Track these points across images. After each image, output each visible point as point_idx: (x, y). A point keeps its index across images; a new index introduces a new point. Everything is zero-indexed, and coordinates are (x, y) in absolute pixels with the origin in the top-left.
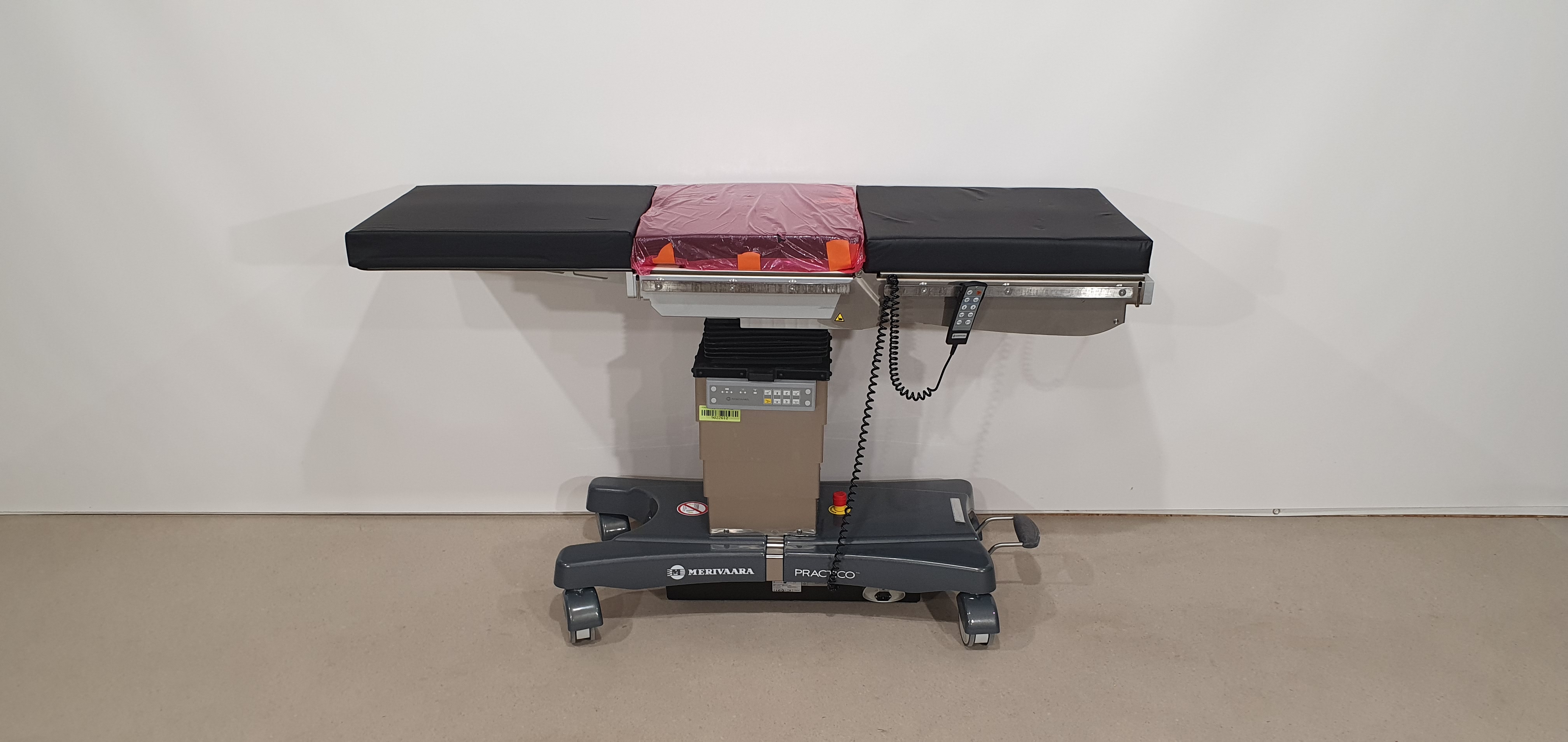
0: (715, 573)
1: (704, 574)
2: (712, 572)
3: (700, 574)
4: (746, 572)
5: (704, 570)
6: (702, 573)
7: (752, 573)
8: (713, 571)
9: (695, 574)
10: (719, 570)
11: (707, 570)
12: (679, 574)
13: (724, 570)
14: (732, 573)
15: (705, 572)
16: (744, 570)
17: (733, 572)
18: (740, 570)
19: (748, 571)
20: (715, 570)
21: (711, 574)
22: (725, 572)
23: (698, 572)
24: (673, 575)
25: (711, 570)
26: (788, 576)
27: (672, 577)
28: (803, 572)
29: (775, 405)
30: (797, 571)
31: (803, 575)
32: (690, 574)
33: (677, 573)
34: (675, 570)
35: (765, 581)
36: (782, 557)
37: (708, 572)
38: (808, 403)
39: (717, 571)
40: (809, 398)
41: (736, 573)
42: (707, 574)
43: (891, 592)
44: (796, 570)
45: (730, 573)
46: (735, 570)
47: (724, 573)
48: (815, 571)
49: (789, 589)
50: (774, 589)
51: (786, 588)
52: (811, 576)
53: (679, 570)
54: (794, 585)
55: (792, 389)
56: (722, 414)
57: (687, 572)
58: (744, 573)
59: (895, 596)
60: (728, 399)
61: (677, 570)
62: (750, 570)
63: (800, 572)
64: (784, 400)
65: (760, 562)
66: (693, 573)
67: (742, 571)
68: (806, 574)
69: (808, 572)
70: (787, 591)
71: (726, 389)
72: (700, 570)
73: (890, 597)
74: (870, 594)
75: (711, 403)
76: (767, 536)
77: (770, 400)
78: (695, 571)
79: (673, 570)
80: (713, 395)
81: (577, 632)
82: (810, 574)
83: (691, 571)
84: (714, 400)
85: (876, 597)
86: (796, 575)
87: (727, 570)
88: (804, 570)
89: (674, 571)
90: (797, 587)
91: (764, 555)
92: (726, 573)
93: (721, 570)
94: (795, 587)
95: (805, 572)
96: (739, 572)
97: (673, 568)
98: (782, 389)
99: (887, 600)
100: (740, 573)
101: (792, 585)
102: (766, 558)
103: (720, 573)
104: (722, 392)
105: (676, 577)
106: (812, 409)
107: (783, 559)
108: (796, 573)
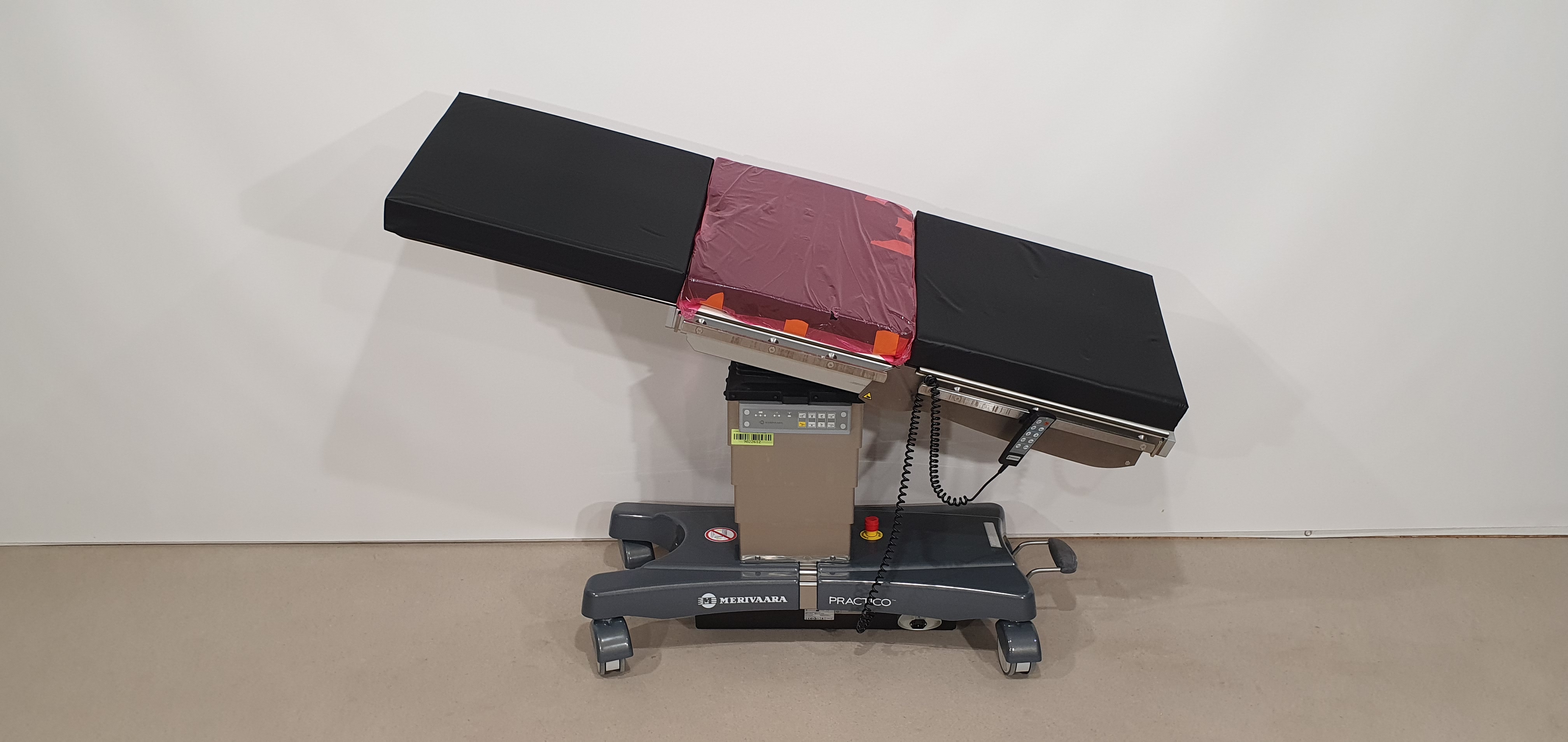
0: (747, 601)
1: (735, 602)
2: (744, 601)
3: (732, 602)
4: (779, 600)
5: (735, 598)
6: (734, 602)
7: (785, 601)
8: (745, 599)
9: (727, 602)
10: (751, 598)
11: (739, 598)
12: (710, 603)
13: (756, 599)
14: (765, 602)
15: (737, 600)
16: (777, 598)
17: (765, 600)
18: (773, 598)
19: (781, 600)
20: (747, 598)
21: (743, 602)
22: (757, 600)
23: (729, 600)
24: (704, 604)
25: (743, 598)
26: (822, 605)
27: (704, 605)
28: (837, 600)
29: (810, 429)
30: (832, 599)
31: (838, 603)
32: (721, 603)
33: (708, 602)
34: (706, 598)
35: (798, 609)
36: (815, 584)
37: (740, 600)
38: (843, 426)
39: (749, 599)
40: (844, 420)
41: (769, 601)
42: (739, 602)
43: (927, 620)
44: (830, 598)
45: (762, 602)
46: (767, 598)
47: (756, 602)
48: (850, 599)
49: (822, 617)
50: (806, 617)
51: (818, 617)
52: (846, 604)
53: (711, 598)
54: (827, 613)
55: (826, 412)
56: (754, 437)
57: (719, 601)
58: (777, 601)
59: (931, 623)
60: (762, 422)
61: (709, 598)
62: (783, 598)
63: (834, 599)
64: (819, 423)
65: (794, 591)
66: (725, 602)
67: (775, 599)
68: (841, 602)
69: (842, 600)
70: (819, 619)
71: (759, 412)
72: (732, 598)
73: (925, 624)
74: (905, 622)
75: (744, 427)
76: (799, 563)
77: (804, 423)
78: (726, 599)
79: (704, 598)
80: (746, 418)
81: (607, 663)
82: (845, 602)
83: (722, 599)
84: (747, 424)
85: (911, 624)
86: (830, 603)
87: (759, 598)
88: (838, 598)
89: (705, 600)
90: (829, 615)
91: (797, 583)
92: (759, 601)
93: (753, 598)
94: (827, 615)
95: (839, 599)
96: (771, 601)
97: (705, 596)
98: (817, 412)
99: (922, 628)
100: (773, 601)
101: (825, 613)
102: (799, 586)
103: (753, 601)
104: (756, 415)
105: (707, 606)
106: (847, 432)
107: (817, 586)
108: (830, 601)
